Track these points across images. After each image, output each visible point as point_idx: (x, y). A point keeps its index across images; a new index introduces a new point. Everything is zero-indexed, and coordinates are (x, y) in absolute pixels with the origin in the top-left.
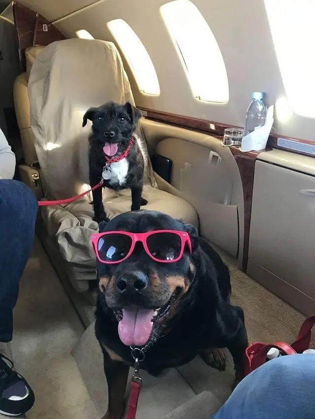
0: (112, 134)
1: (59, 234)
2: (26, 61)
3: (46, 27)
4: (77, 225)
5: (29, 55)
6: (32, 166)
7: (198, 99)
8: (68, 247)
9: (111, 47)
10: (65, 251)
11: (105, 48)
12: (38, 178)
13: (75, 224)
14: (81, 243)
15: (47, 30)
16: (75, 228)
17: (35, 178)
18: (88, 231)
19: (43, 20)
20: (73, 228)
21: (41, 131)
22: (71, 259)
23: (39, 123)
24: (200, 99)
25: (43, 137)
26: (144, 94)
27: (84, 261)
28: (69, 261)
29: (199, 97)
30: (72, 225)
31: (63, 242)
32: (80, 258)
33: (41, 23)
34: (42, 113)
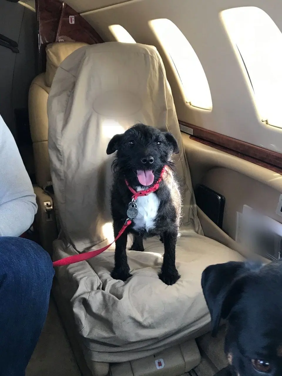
0: (151, 161)
1: (75, 299)
2: (46, 60)
3: (73, 19)
4: (98, 288)
5: (50, 52)
6: (44, 188)
7: (265, 123)
8: (86, 316)
9: (152, 52)
10: (81, 323)
11: (145, 55)
12: (52, 207)
13: (95, 287)
14: (103, 313)
15: (73, 22)
16: (96, 293)
17: (48, 208)
18: (111, 298)
19: (69, 11)
20: (93, 293)
21: (60, 156)
22: (89, 335)
23: (58, 146)
24: (267, 124)
25: (61, 164)
26: (191, 107)
27: (105, 338)
28: (85, 336)
29: (267, 121)
30: (92, 289)
31: (79, 311)
32: (100, 333)
33: (67, 15)
34: (62, 134)
